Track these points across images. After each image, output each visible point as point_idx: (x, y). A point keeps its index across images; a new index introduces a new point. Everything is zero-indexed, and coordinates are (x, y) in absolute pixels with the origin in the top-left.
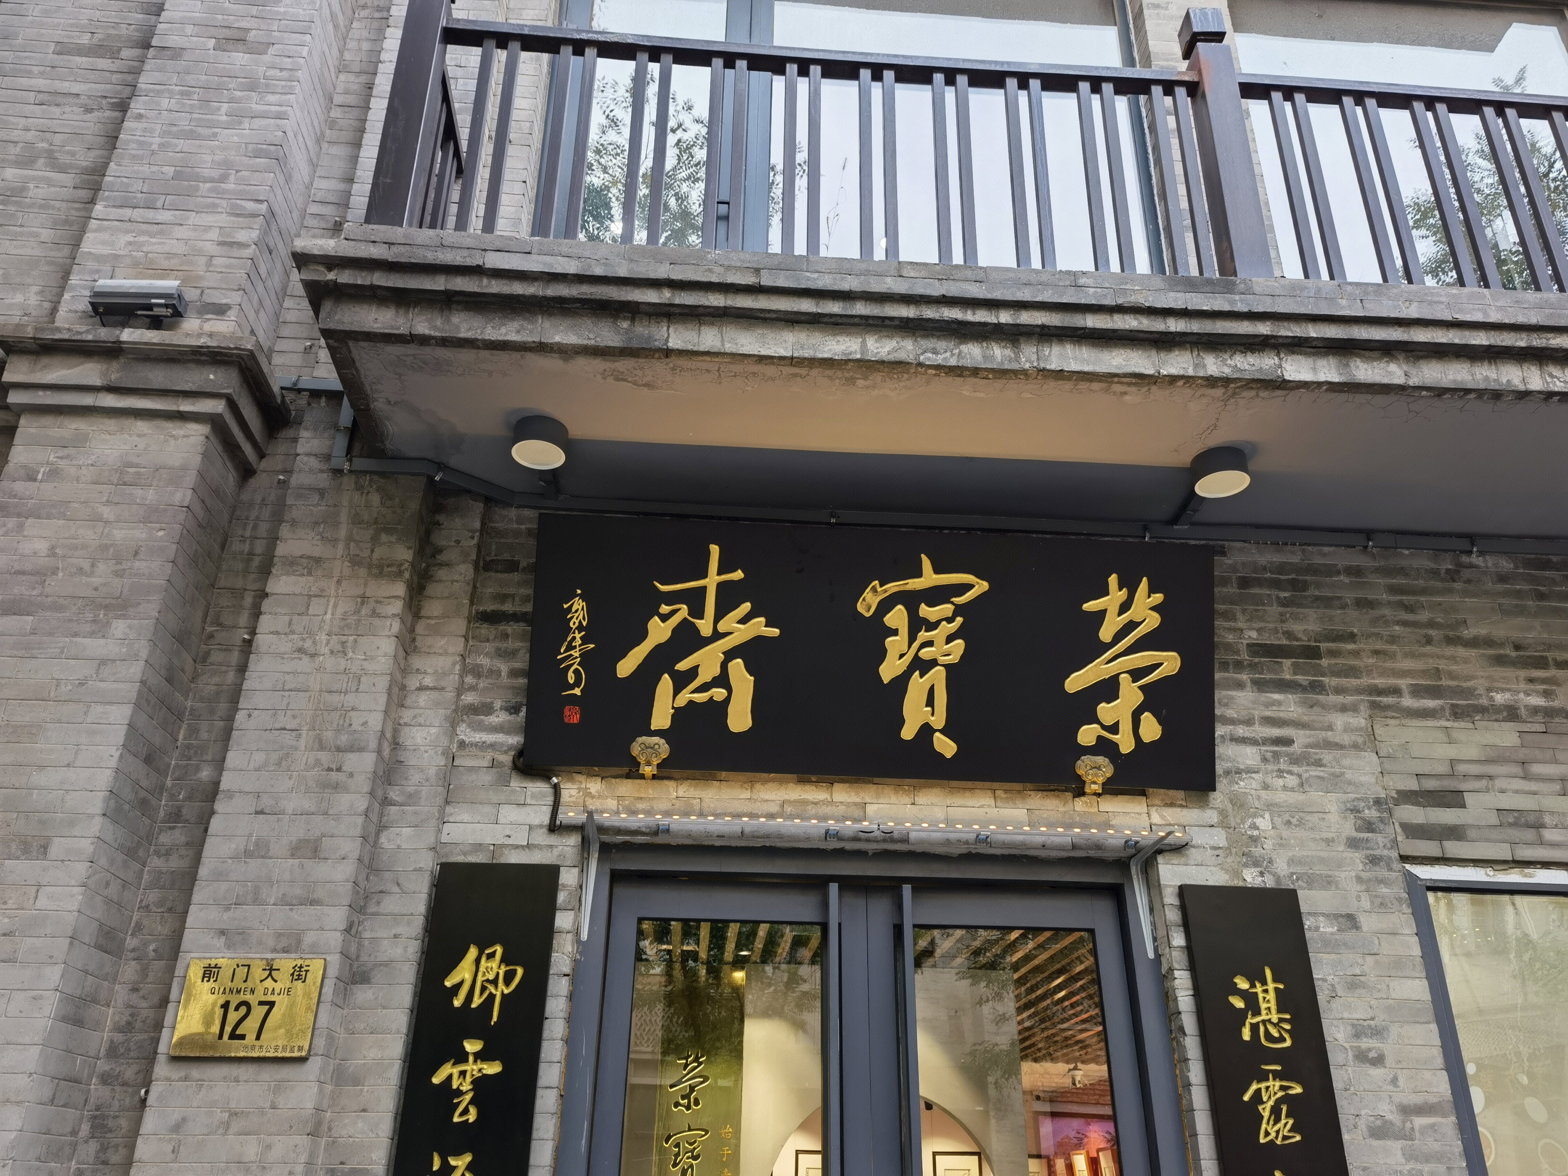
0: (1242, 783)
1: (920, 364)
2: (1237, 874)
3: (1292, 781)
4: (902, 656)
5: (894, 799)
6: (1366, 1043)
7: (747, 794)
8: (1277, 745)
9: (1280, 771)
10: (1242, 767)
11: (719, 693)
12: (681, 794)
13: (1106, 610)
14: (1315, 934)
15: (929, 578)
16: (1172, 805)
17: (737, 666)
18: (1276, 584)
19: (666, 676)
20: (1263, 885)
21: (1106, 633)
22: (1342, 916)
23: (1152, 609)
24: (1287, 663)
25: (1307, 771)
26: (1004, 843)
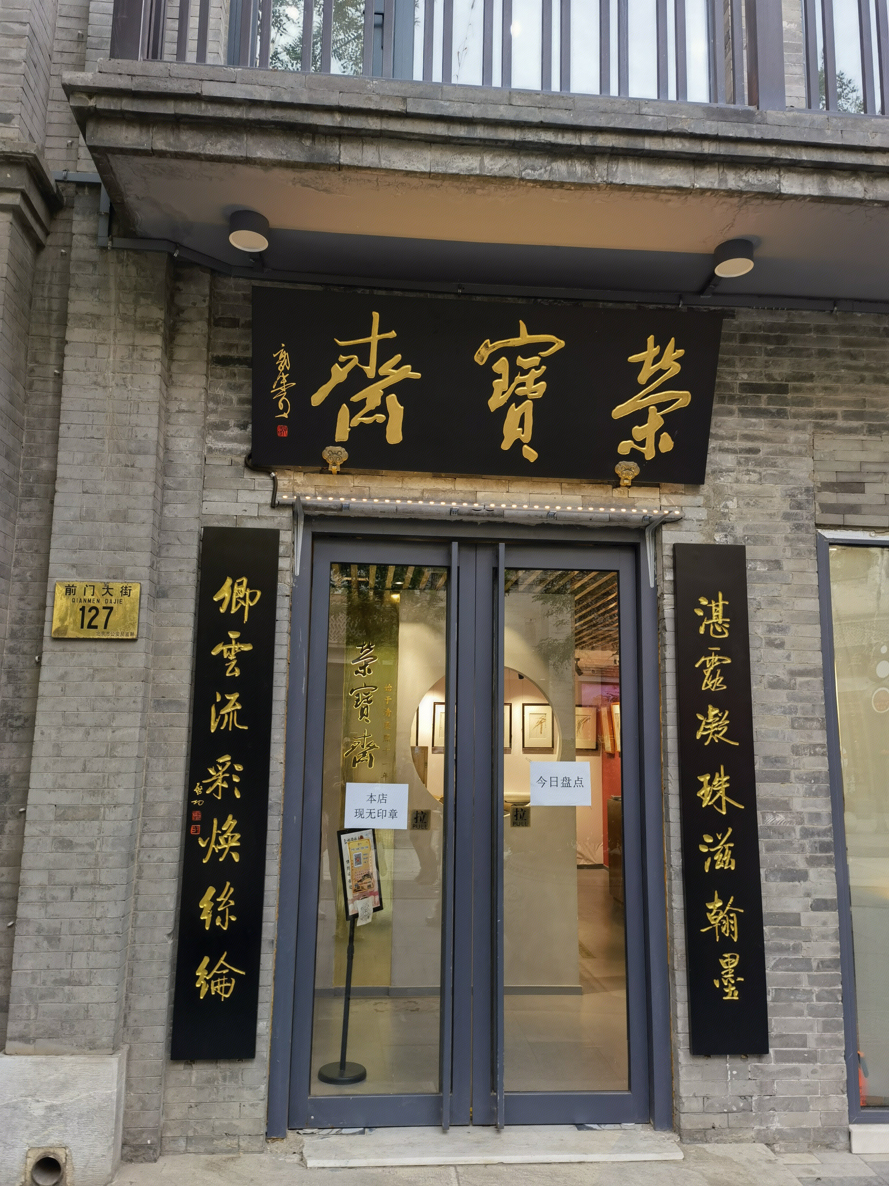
0: (722, 479)
1: (522, 179)
2: (711, 536)
3: (754, 477)
4: (504, 393)
5: (495, 489)
6: (774, 636)
7: (399, 485)
8: (749, 453)
9: (748, 470)
10: (724, 468)
11: (380, 418)
12: (356, 484)
13: (643, 362)
14: (753, 572)
15: (525, 338)
16: (676, 493)
17: (392, 398)
18: (766, 339)
19: (344, 405)
20: (725, 543)
21: (642, 378)
22: (772, 561)
23: (676, 360)
24: (764, 396)
25: (765, 470)
26: (565, 517)
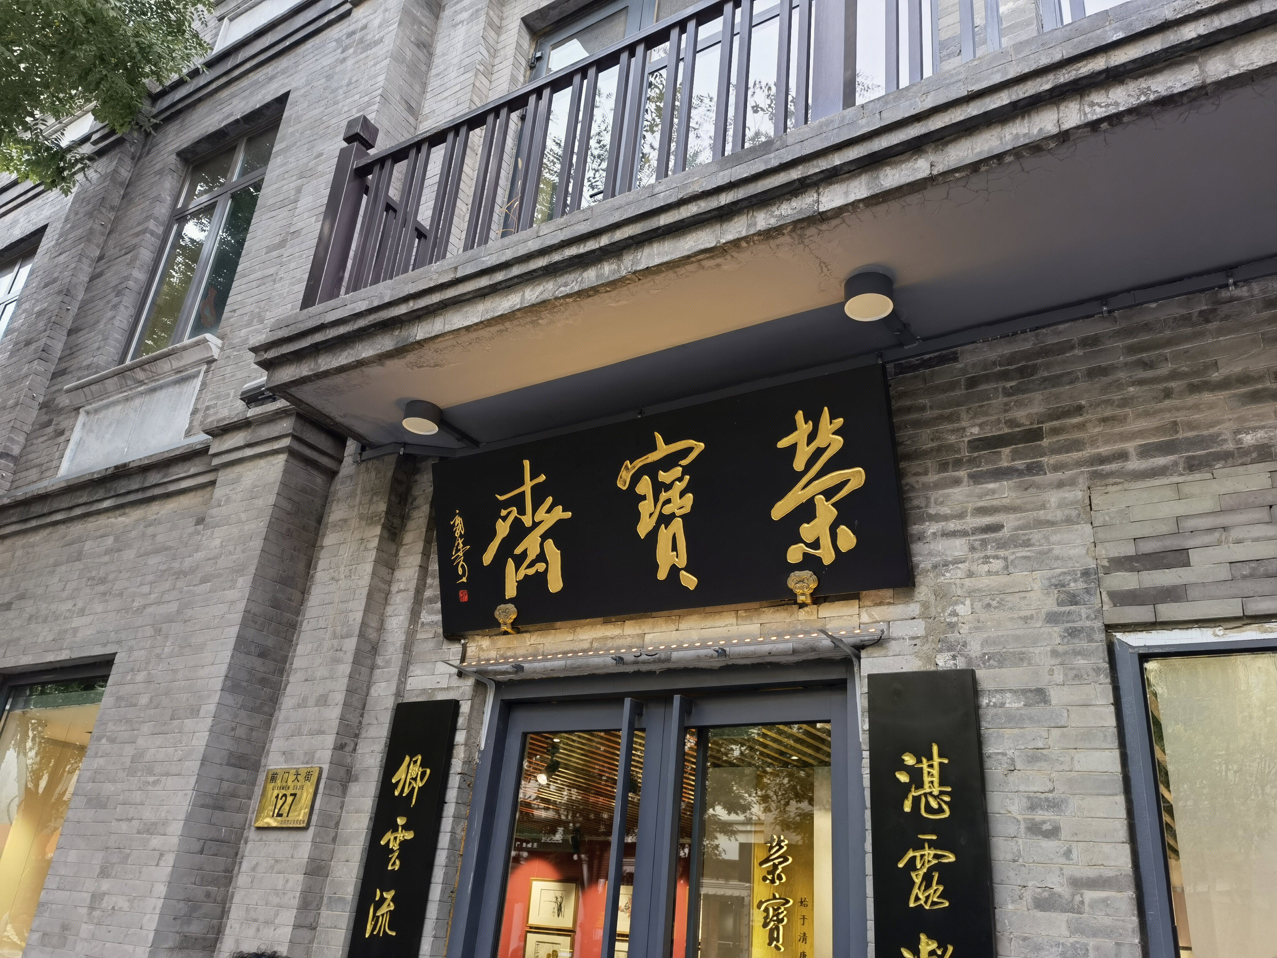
0: (948, 575)
1: (557, 298)
2: (930, 659)
3: (997, 564)
4: (651, 515)
5: (664, 628)
6: (1040, 816)
7: (570, 637)
8: (986, 533)
9: (987, 557)
10: (950, 559)
11: (541, 567)
12: (532, 642)
13: (796, 444)
14: (1000, 711)
15: (663, 450)
16: (881, 604)
17: (550, 544)
18: (1005, 376)
19: (510, 560)
20: (953, 668)
21: (799, 464)
22: (1031, 691)
23: (835, 433)
24: (1006, 451)
25: (1013, 553)
26: (739, 654)
